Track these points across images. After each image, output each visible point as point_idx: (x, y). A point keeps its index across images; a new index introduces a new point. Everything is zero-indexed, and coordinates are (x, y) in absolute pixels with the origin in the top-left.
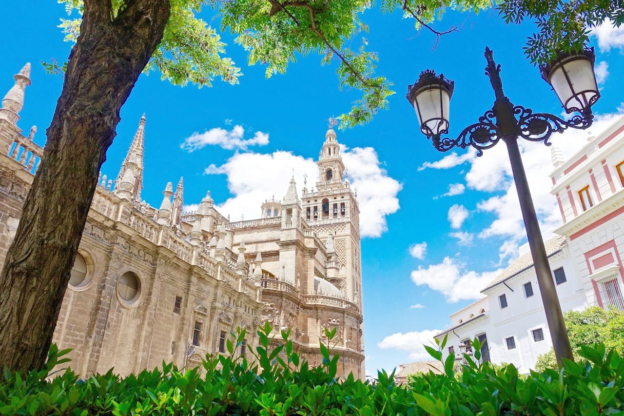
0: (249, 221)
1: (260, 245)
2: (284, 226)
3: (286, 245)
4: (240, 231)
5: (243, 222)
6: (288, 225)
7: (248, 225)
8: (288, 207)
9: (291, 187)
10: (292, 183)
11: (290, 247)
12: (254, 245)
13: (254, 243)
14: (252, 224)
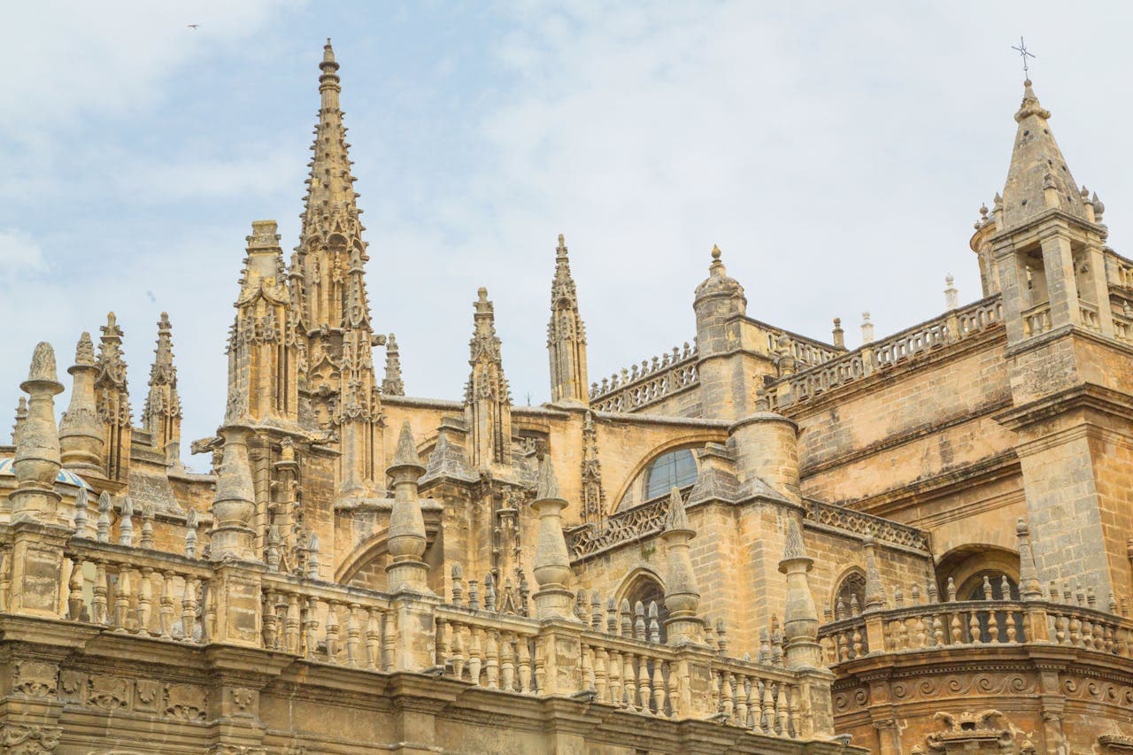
0: (897, 337)
1: (955, 436)
2: (1020, 333)
3: (1038, 418)
4: (867, 390)
5: (871, 346)
6: (1036, 325)
7: (893, 356)
8: (1023, 241)
9: (1025, 140)
10: (1023, 117)
11: (1062, 425)
12: (933, 442)
13: (931, 432)
14: (910, 349)
